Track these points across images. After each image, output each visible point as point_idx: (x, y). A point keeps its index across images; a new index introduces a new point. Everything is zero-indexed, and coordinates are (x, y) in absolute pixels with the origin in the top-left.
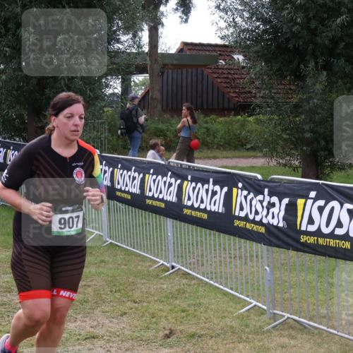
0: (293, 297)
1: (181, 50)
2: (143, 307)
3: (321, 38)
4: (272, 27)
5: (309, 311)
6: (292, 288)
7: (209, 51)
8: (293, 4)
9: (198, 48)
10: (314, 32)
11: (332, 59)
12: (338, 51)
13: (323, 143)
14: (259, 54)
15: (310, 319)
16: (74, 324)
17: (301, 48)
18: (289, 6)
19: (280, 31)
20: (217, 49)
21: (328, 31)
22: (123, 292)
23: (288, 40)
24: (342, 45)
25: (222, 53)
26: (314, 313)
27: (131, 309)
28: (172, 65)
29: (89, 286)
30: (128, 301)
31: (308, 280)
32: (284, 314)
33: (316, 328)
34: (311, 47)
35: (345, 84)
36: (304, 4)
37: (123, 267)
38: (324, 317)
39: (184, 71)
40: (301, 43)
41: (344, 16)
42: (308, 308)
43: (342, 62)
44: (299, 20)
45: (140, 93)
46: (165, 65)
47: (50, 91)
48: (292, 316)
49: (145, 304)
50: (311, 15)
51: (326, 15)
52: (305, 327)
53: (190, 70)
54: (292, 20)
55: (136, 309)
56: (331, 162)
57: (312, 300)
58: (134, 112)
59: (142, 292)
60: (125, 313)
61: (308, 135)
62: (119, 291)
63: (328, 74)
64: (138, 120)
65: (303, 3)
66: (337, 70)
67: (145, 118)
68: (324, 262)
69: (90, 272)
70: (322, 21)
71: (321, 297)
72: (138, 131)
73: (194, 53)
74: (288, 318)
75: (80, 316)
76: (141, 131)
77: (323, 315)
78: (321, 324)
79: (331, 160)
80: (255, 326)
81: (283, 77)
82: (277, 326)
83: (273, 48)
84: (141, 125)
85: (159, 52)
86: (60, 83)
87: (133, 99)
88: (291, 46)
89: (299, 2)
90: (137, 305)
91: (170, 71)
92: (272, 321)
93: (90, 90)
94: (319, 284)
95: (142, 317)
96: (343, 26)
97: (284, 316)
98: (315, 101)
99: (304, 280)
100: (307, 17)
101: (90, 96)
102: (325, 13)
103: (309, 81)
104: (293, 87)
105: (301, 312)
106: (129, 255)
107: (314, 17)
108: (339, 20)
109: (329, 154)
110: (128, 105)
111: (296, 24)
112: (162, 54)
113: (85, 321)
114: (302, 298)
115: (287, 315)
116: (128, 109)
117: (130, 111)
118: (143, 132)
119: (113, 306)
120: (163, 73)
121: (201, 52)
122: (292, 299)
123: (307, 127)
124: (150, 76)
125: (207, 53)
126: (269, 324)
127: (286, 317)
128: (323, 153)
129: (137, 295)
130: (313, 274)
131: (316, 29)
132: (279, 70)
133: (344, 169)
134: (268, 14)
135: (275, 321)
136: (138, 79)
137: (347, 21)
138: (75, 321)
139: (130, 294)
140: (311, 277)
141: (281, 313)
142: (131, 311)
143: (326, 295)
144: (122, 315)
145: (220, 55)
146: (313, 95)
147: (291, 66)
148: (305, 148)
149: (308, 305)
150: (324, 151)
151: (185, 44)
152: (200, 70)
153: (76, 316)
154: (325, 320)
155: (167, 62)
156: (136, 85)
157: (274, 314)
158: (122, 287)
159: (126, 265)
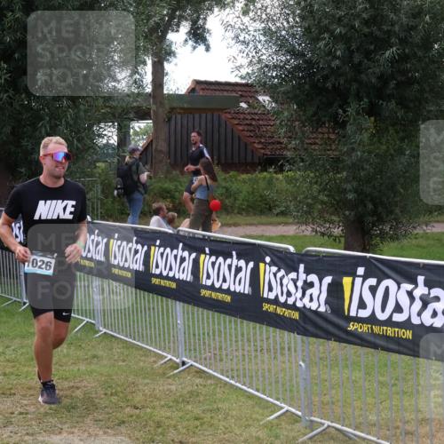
0: (334, 400)
1: (192, 90)
2: (145, 414)
3: (367, 75)
4: (306, 62)
5: (354, 418)
6: (332, 388)
7: (227, 91)
8: (332, 33)
9: (213, 87)
10: (358, 68)
11: (381, 102)
12: (388, 92)
13: (370, 206)
14: (290, 95)
15: (356, 428)
16: (59, 437)
17: (342, 88)
18: (326, 35)
19: (316, 66)
20: (238, 88)
21: (374, 66)
22: (121, 395)
23: (326, 78)
24: (392, 84)
25: (244, 94)
26: (361, 420)
27: (132, 416)
28: (181, 108)
29: (78, 388)
30: (128, 406)
31: (354, 378)
32: (323, 421)
33: (364, 439)
34: (355, 86)
35: (397, 132)
36: (345, 34)
37: (120, 363)
38: (375, 425)
39: (197, 116)
40: (342, 82)
41: (395, 49)
42: (354, 414)
43: (392, 105)
44: (339, 53)
45: (141, 144)
46: (172, 109)
47: (28, 141)
48: (334, 424)
49: (148, 410)
50: (354, 47)
51: (372, 47)
52: (350, 438)
53: (204, 115)
54: (330, 53)
55: (138, 417)
56: (380, 230)
57: (358, 404)
58: (134, 168)
59: (145, 395)
60: (124, 422)
61: (351, 196)
62: (116, 394)
63: (375, 121)
64: (139, 178)
65: (343, 32)
66: (387, 114)
67: (148, 176)
68: (373, 355)
69: (79, 370)
70: (368, 54)
71: (369, 400)
72: (139, 191)
73: (209, 93)
74: (329, 426)
75: (66, 426)
76: (143, 192)
77: (372, 422)
78: (369, 434)
79: (381, 227)
80: (287, 436)
81: (320, 123)
82: (314, 436)
83: (307, 87)
84: (143, 185)
85: (165, 92)
86: (40, 132)
87: (134, 151)
88: (329, 85)
89: (338, 30)
90: (138, 411)
91: (179, 117)
92: (308, 431)
93: (78, 140)
94: (367, 383)
95: (145, 426)
96: (393, 61)
97: (323, 424)
98: (359, 153)
99: (348, 378)
100: (349, 48)
101: (78, 148)
102: (371, 43)
103: (350, 129)
104: (333, 137)
105: (344, 419)
106: (128, 348)
107: (358, 49)
108: (388, 53)
109: (378, 220)
110: (127, 159)
111: (335, 57)
112: (169, 95)
113: (73, 433)
114: (345, 401)
115: (327, 423)
116: (126, 164)
117: (130, 166)
118: (146, 193)
119: (108, 413)
120: (169, 120)
121: (217, 93)
122: (333, 403)
123: (348, 186)
124: (154, 123)
125: (225, 94)
126: (305, 435)
127: (326, 426)
128: (370, 219)
129: (138, 398)
130: (360, 371)
131: (360, 63)
132: (315, 114)
133: (397, 239)
134: (300, 45)
135: (313, 431)
136: (139, 126)
137: (398, 54)
138: (60, 433)
139: (130, 397)
140: (357, 375)
141: (319, 420)
142: (130, 419)
143: (374, 398)
144: (119, 425)
145: (242, 96)
146: (355, 146)
147: (330, 110)
148: (347, 213)
149: (354, 410)
150: (373, 216)
151: (198, 82)
152: (216, 114)
153: (60, 426)
154: (374, 429)
155: (175, 105)
156: (136, 134)
157: (312, 421)
158: (119, 389)
159: (124, 361)
